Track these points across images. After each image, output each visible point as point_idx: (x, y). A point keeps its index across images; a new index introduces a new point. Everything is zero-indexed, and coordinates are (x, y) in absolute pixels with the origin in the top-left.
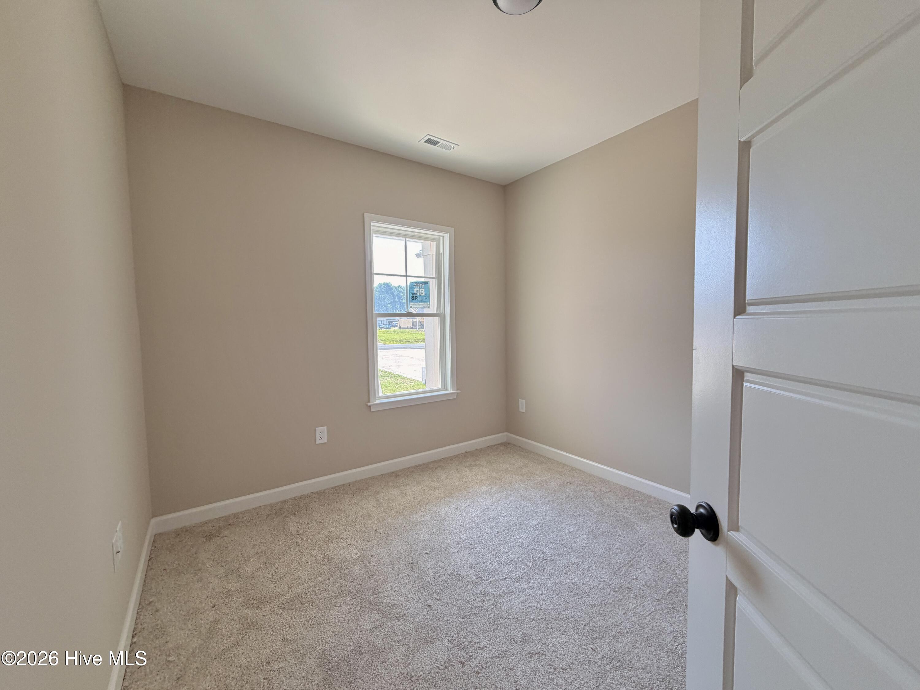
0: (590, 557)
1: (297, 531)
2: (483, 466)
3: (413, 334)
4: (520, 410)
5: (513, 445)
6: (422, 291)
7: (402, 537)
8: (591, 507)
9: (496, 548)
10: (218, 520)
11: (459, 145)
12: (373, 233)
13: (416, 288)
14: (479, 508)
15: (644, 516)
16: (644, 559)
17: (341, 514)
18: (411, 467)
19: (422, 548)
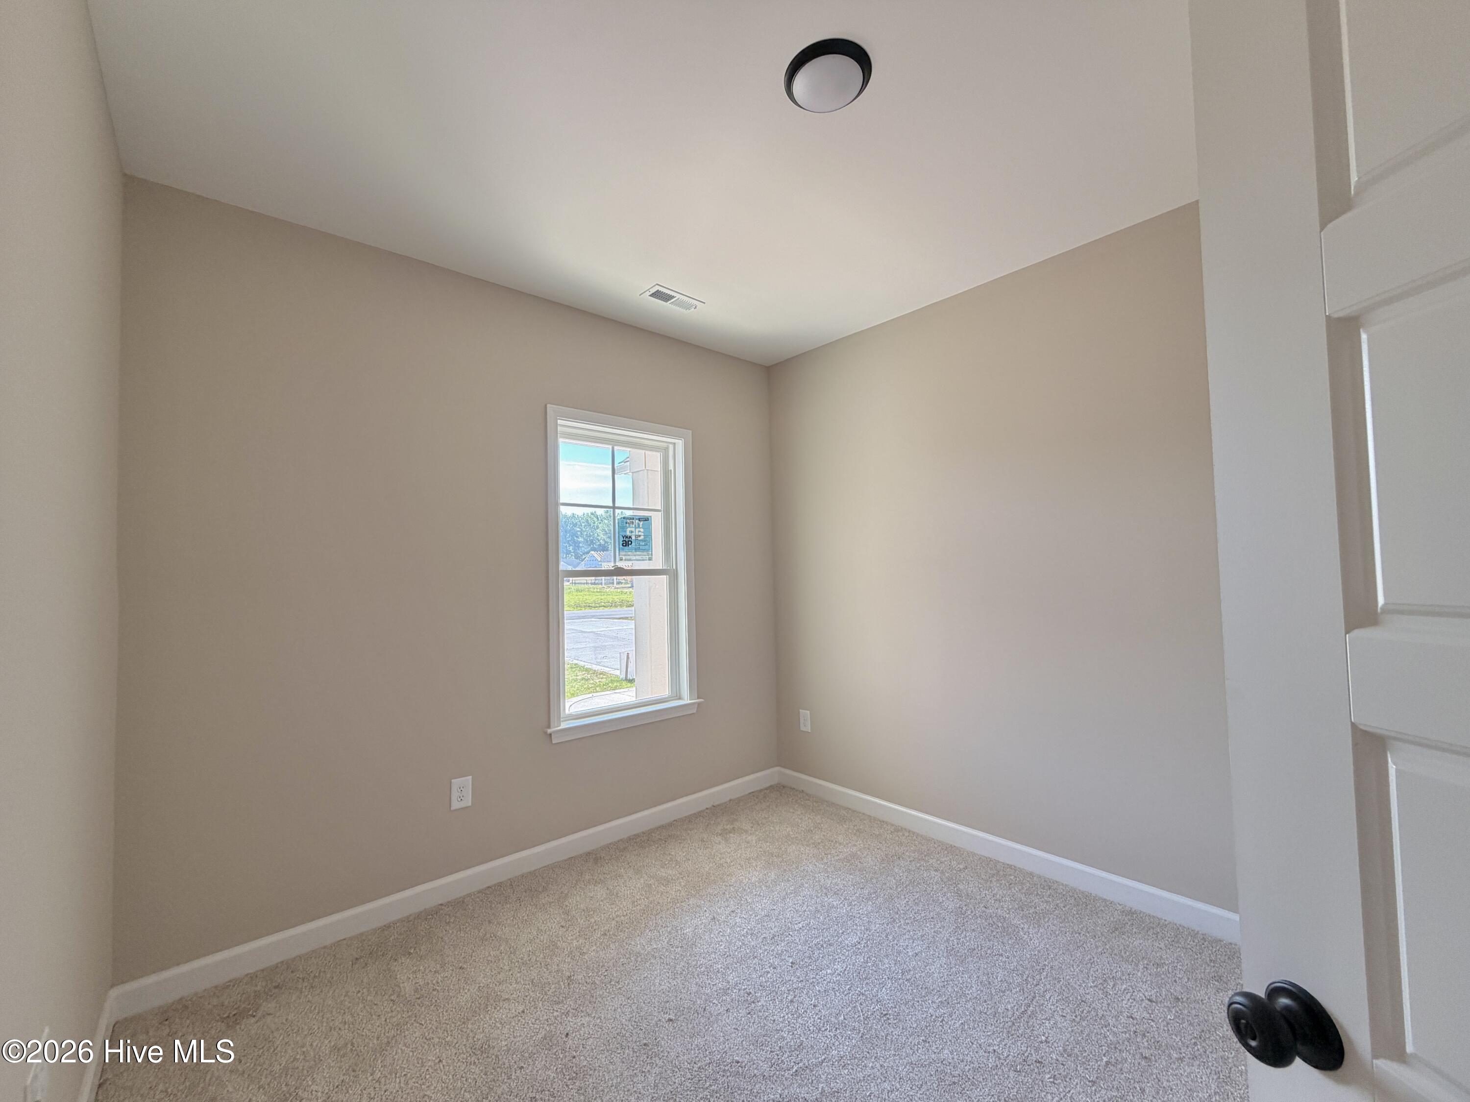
0: (959, 1003)
1: (416, 991)
2: (746, 832)
3: (597, 594)
4: (802, 729)
5: (791, 788)
6: (639, 531)
7: (620, 988)
8: (941, 901)
9: (795, 997)
10: (252, 977)
11: (704, 303)
12: (561, 437)
13: (629, 527)
14: (751, 915)
15: (1031, 912)
16: (1050, 998)
17: (500, 945)
18: (621, 840)
19: (661, 1009)
